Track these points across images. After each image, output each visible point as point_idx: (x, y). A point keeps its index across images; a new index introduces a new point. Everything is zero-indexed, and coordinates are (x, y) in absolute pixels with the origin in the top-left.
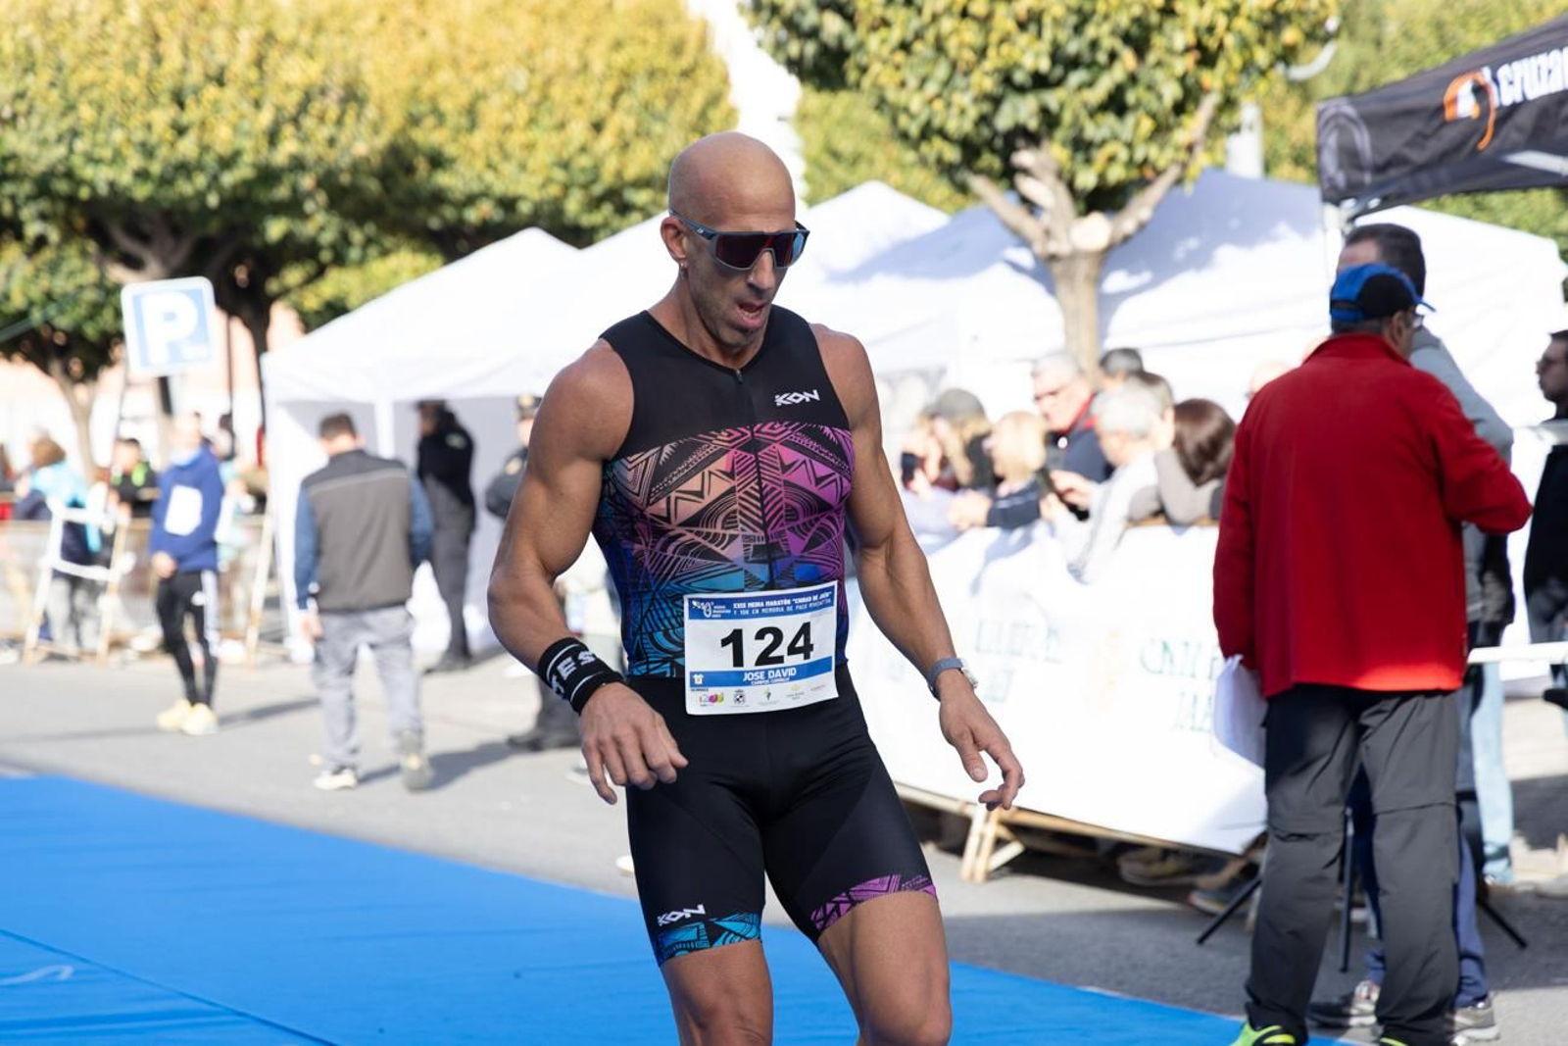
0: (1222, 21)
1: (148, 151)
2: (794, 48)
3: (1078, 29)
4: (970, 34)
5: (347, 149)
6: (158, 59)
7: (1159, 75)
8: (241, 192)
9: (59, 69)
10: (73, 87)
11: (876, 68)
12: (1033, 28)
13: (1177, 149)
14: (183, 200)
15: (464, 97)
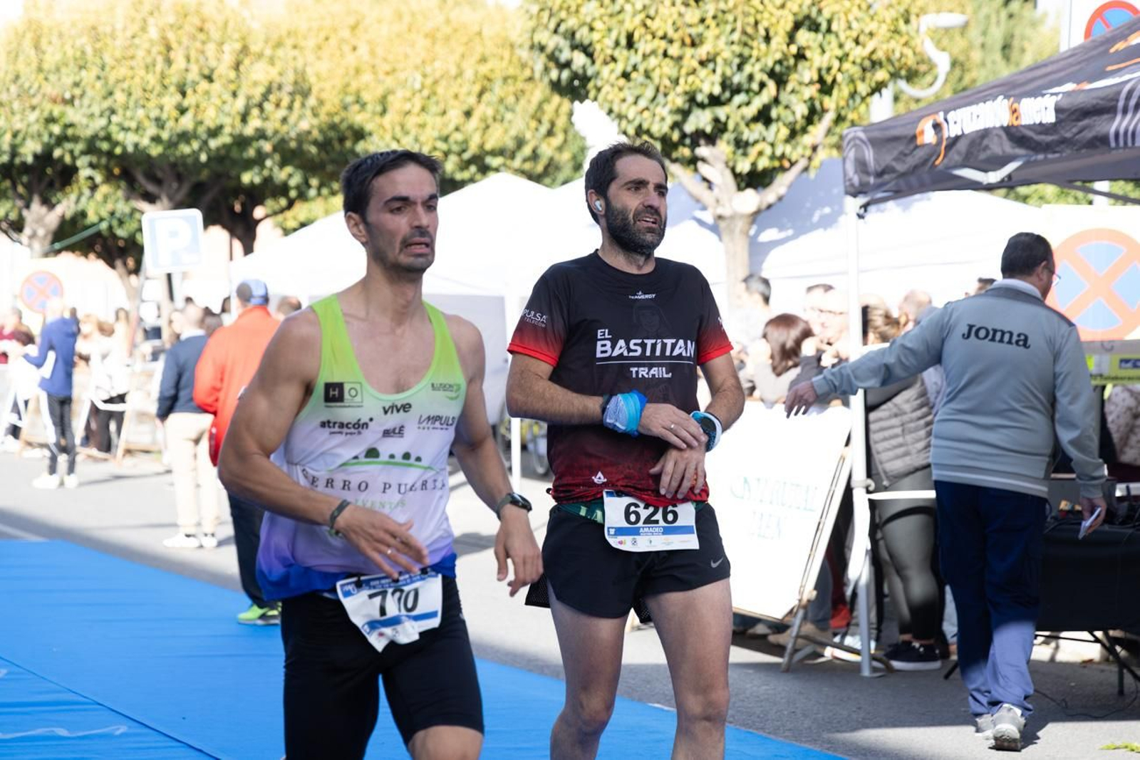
0: (836, 64)
1: (160, 123)
2: (554, 74)
3: (740, 67)
4: (668, 68)
5: (295, 125)
6: (169, 62)
7: (793, 99)
8: (223, 152)
9: (103, 68)
10: (112, 80)
11: (606, 89)
12: (711, 66)
13: (805, 147)
14: (184, 157)
15: (379, 91)
